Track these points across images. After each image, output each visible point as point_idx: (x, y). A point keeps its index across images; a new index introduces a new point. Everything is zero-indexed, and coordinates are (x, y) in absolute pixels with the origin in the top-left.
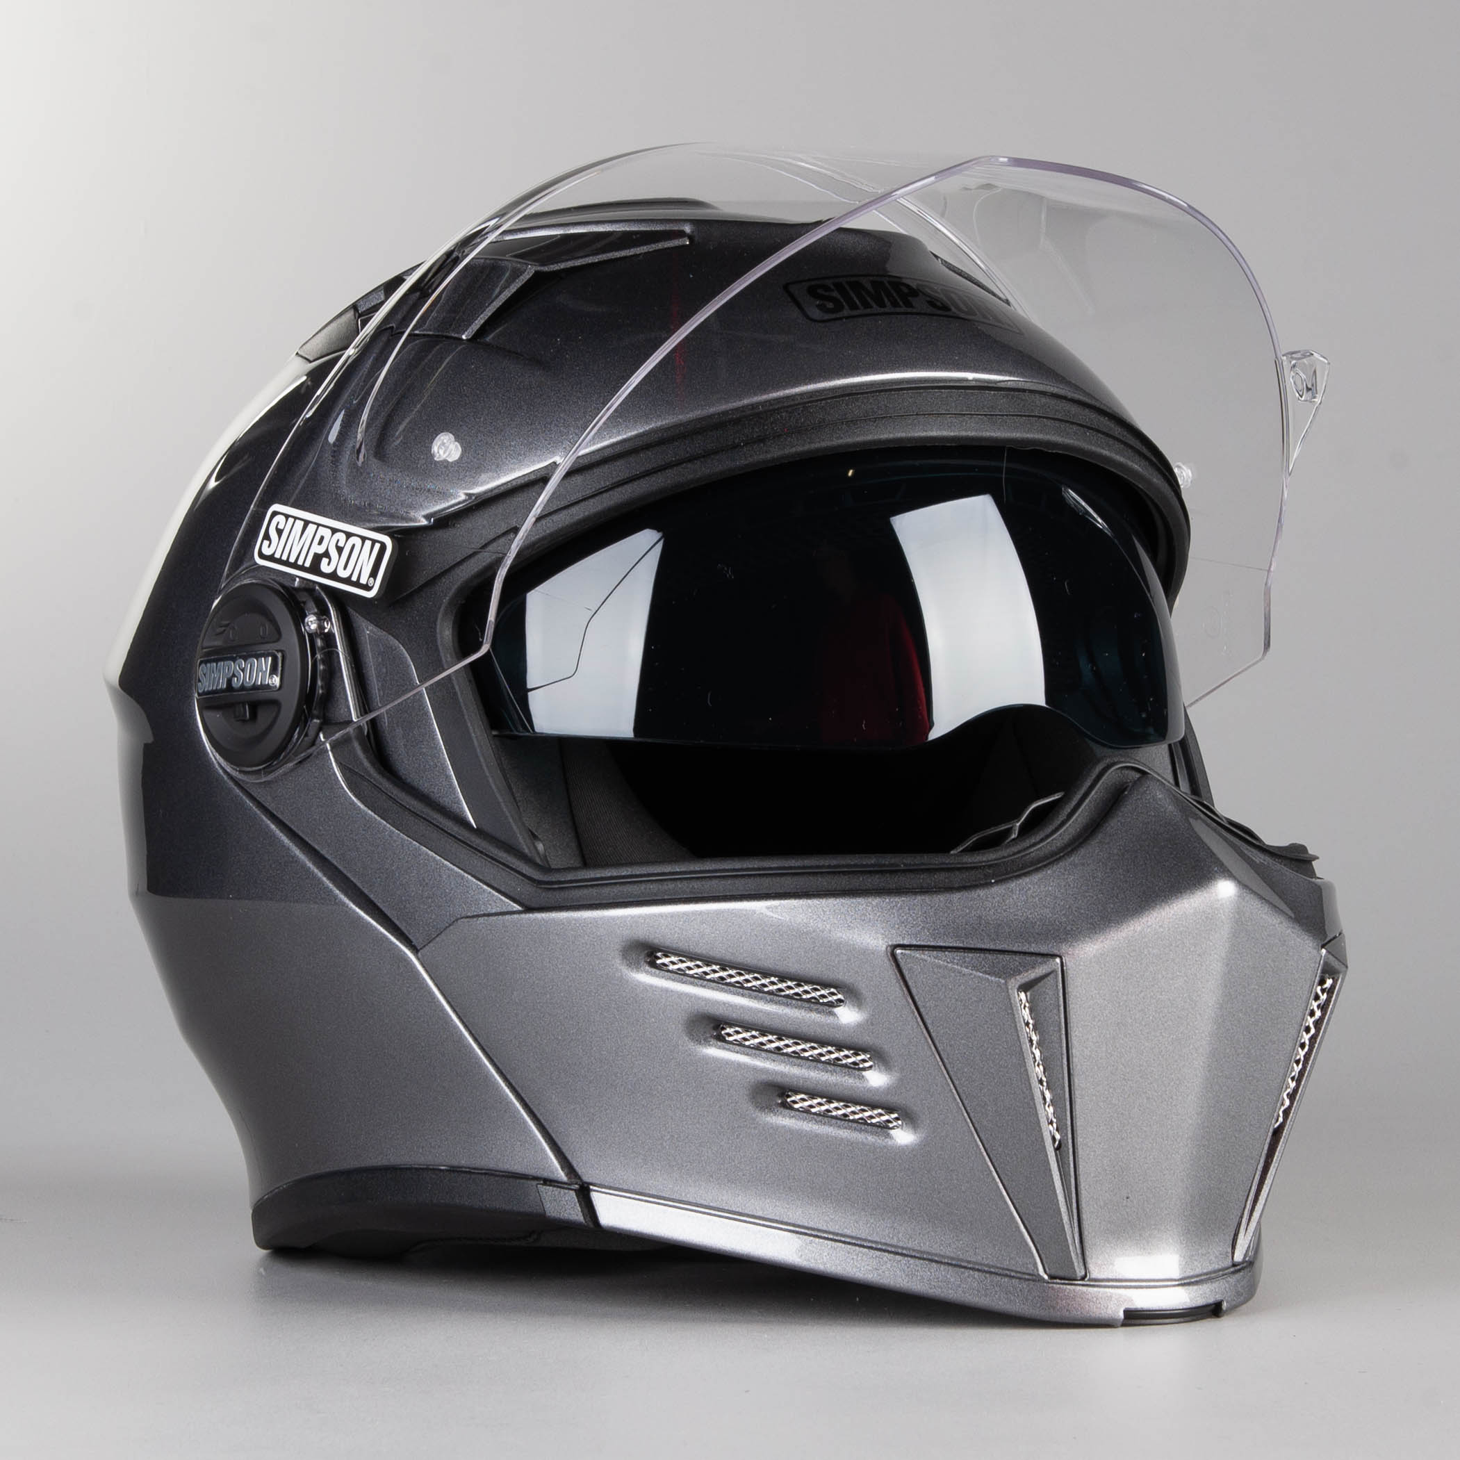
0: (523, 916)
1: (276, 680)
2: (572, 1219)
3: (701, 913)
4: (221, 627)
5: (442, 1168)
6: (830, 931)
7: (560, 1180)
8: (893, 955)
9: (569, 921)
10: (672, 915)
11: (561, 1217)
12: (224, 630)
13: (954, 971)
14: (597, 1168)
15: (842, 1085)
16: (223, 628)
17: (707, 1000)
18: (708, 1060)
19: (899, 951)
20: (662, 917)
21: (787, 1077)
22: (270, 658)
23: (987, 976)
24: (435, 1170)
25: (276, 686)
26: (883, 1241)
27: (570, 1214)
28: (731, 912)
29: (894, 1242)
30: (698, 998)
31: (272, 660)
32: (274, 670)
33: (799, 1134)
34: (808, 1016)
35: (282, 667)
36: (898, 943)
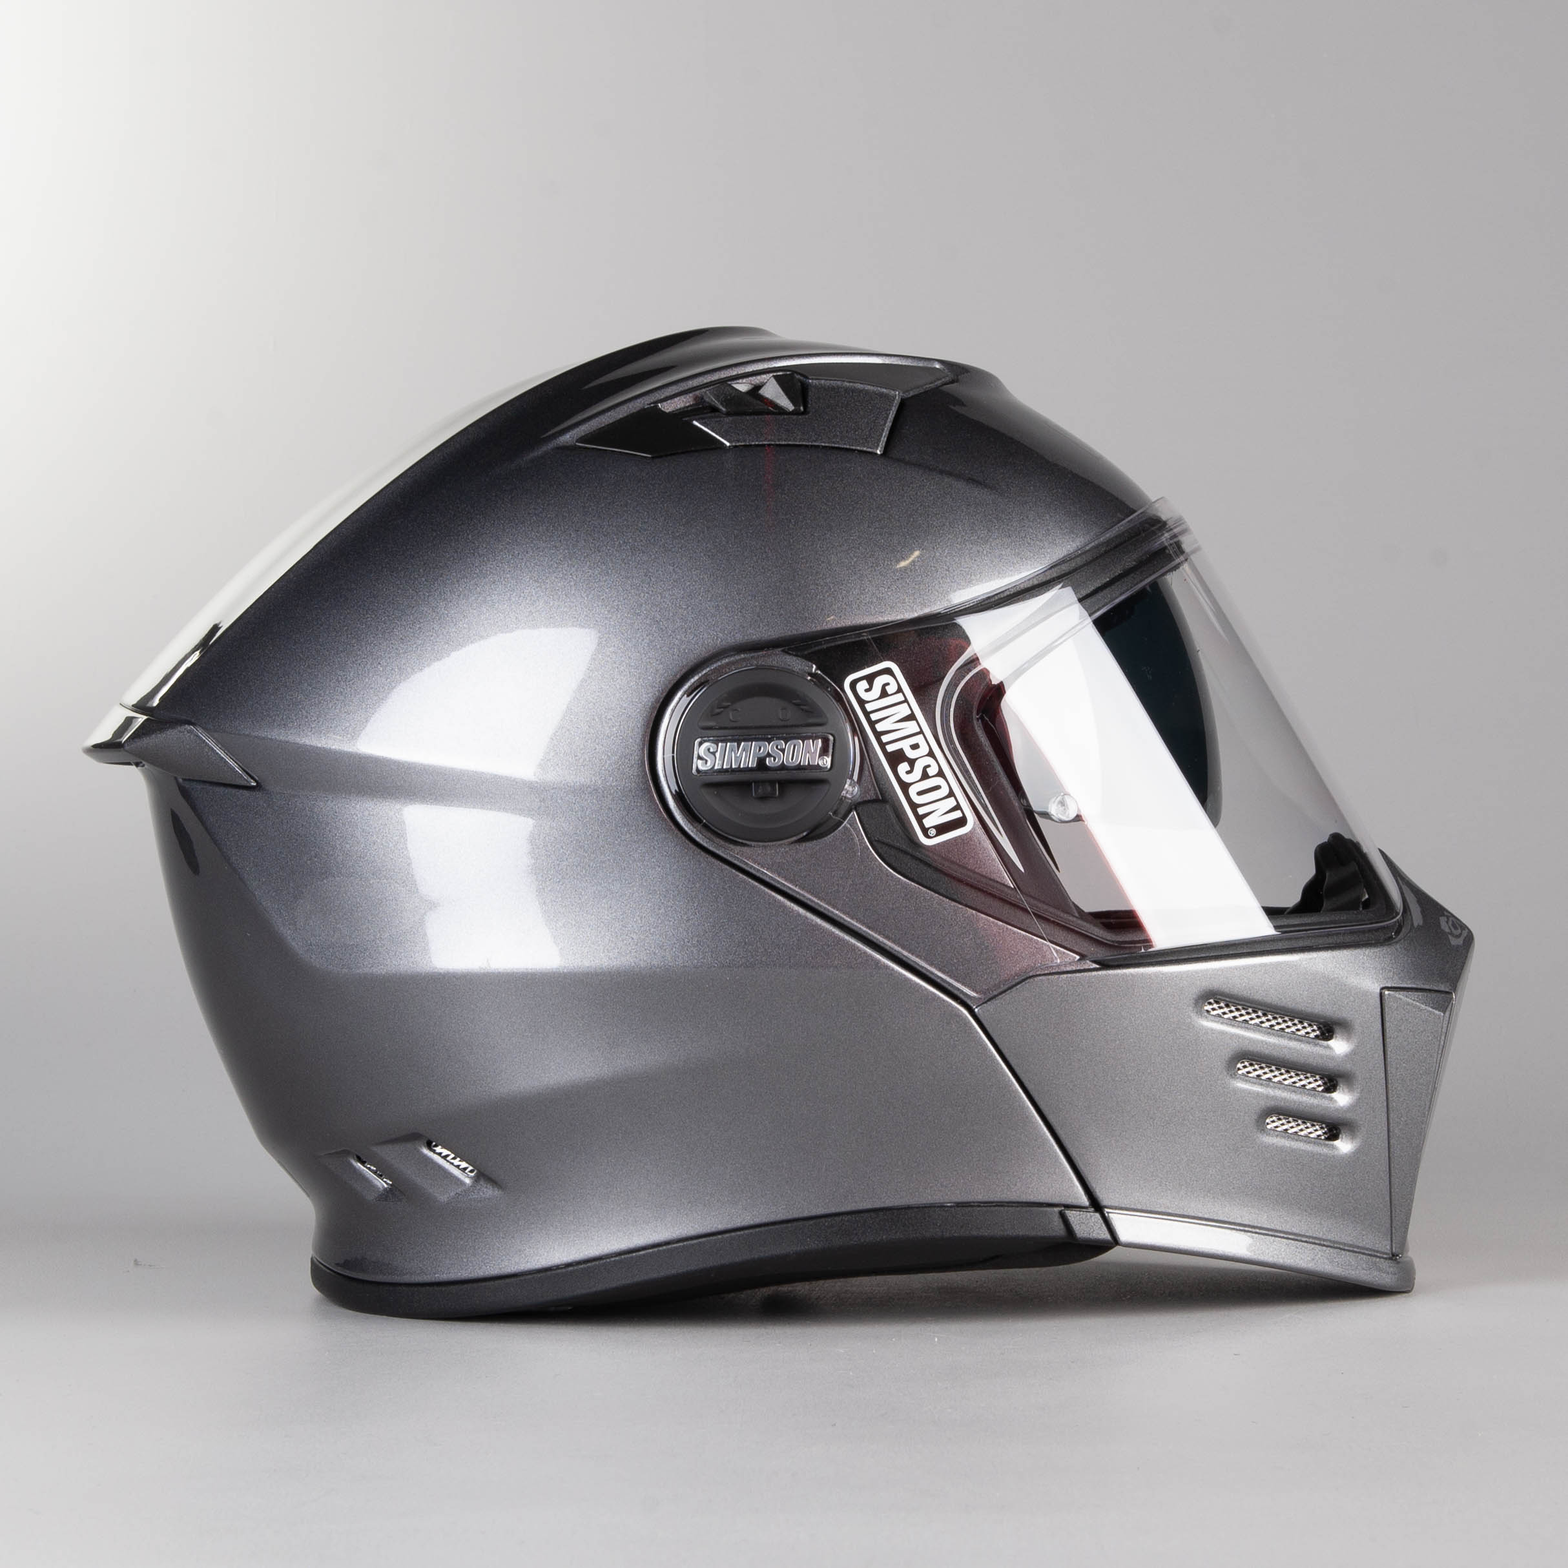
0: (1100, 973)
1: (827, 761)
2: (1100, 1237)
3: (1265, 965)
4: (720, 708)
5: (949, 1205)
6: (1347, 977)
7: (1083, 1205)
8: (1381, 995)
9: (1156, 975)
10: (1244, 968)
11: (1091, 1237)
12: (722, 712)
13: (1415, 1007)
14: (1118, 1193)
15: (1321, 1106)
16: (722, 709)
17: (1250, 1040)
18: (1236, 1091)
19: (1387, 992)
20: (1237, 969)
21: (1288, 1102)
22: (820, 740)
23: (1434, 1010)
24: (942, 1206)
25: (827, 767)
26: (1314, 1235)
27: (1098, 1234)
28: (1286, 963)
29: (1320, 1236)
30: (1244, 1038)
31: (823, 742)
32: (824, 751)
33: (1281, 1149)
34: (1315, 1049)
35: (833, 749)
36: (1384, 986)
